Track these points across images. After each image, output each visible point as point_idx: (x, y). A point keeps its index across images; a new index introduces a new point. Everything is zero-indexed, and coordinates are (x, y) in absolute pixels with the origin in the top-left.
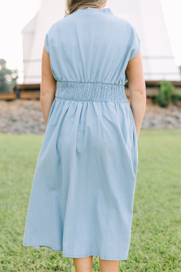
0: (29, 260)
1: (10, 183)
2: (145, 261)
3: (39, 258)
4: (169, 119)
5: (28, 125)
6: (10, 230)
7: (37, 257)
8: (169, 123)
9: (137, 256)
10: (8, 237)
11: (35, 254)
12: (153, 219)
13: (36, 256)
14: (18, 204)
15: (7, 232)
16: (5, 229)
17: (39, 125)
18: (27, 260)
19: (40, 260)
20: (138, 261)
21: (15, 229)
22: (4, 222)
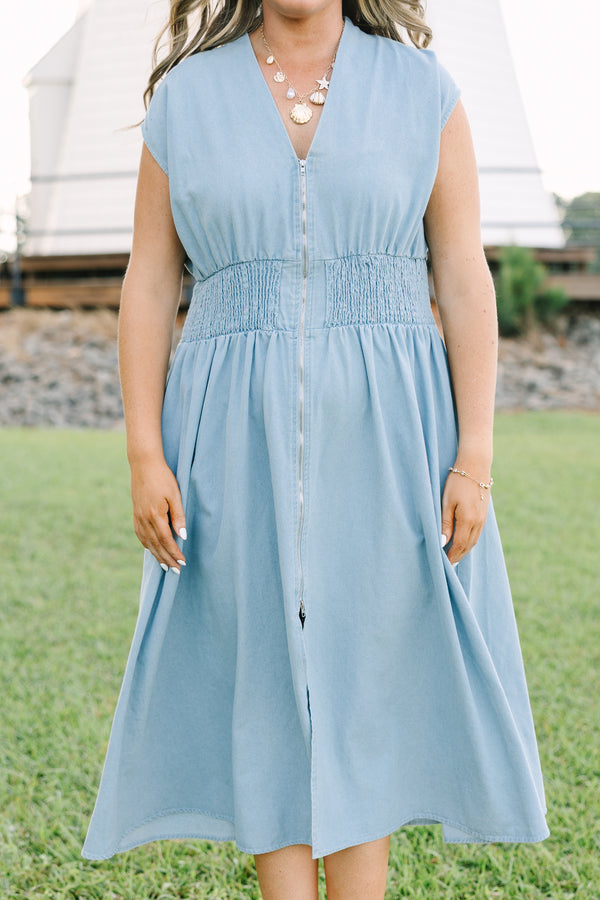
0: (166, 885)
1: (39, 603)
2: (564, 883)
3: (198, 877)
4: (531, 375)
5: (56, 394)
6: (76, 772)
7: (193, 873)
8: (532, 388)
9: (535, 865)
10: (74, 800)
11: (182, 863)
12: (556, 729)
13: (186, 870)
14: (84, 679)
15: (67, 781)
16: (58, 771)
17: (94, 397)
18: (160, 886)
19: (208, 885)
20: (541, 884)
21: (91, 770)
22: (50, 745)
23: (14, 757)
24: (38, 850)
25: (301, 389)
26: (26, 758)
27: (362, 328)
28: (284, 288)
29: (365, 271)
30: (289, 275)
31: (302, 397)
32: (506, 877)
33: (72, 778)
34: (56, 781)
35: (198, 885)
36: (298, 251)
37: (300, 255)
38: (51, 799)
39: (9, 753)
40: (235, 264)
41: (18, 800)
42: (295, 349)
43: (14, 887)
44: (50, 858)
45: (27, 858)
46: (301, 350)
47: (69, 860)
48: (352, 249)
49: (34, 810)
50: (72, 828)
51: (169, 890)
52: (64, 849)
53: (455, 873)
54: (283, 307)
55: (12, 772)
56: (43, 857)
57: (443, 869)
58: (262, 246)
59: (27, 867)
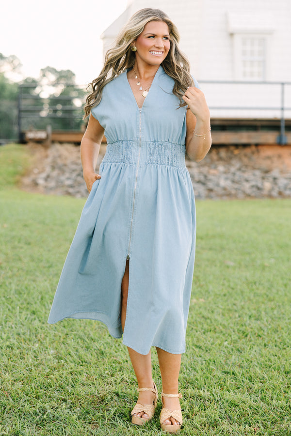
0: (106, 372)
6: (81, 334)
9: (253, 375)
10: (78, 343)
11: (114, 365)
12: (282, 329)
13: (115, 368)
15: (77, 337)
21: (88, 333)
22: (73, 324)
23: (58, 327)
24: (61, 359)
25: (136, 184)
26: (63, 328)
27: (158, 165)
28: (133, 150)
29: (160, 147)
30: (135, 146)
31: (135, 187)
32: (239, 377)
33: (79, 336)
34: (73, 336)
35: (118, 373)
36: (138, 138)
37: (139, 139)
38: (69, 342)
39: (56, 326)
40: (118, 141)
41: (56, 342)
42: (135, 171)
43: (49, 370)
44: (65, 361)
45: (56, 361)
46: (137, 171)
47: (72, 362)
48: (156, 139)
49: (63, 346)
50: (75, 353)
51: (107, 374)
52: (71, 359)
53: (219, 374)
54: (132, 157)
55: (56, 332)
56: (62, 361)
57: (215, 373)
58: (126, 135)
59: (55, 364)
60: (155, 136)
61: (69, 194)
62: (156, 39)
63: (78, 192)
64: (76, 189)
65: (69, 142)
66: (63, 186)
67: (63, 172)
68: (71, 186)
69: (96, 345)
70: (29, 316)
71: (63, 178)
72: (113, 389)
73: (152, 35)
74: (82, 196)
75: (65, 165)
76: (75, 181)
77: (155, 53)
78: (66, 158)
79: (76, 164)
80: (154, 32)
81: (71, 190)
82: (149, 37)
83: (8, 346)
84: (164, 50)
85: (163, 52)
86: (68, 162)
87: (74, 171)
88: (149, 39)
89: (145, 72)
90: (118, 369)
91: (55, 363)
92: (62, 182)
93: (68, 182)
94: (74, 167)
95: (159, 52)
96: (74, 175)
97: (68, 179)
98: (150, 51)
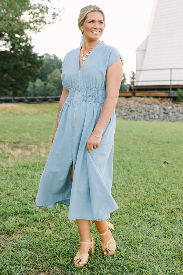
25: (75, 114)
27: (88, 103)
28: (75, 94)
30: (76, 91)
36: (78, 86)
42: (75, 106)
54: (74, 98)
58: (72, 85)
60: (87, 85)
61: (125, 119)
62: (94, 23)
63: (129, 118)
64: (128, 117)
65: (123, 96)
66: (122, 115)
67: (121, 109)
68: (126, 116)
69: (161, 186)
70: (127, 172)
71: (122, 112)
72: (177, 206)
73: (92, 21)
74: (131, 120)
75: (122, 106)
76: (127, 113)
77: (94, 32)
78: (122, 103)
79: (127, 106)
80: (93, 19)
81: (125, 117)
82: (90, 22)
83: (122, 186)
84: (100, 30)
85: (99, 32)
86: (123, 105)
87: (126, 109)
88: (90, 23)
89: (89, 45)
90: (175, 197)
91: (146, 194)
92: (121, 114)
93: (124, 114)
94: (126, 107)
95: (96, 31)
96: (126, 111)
97: (124, 112)
98: (91, 31)
